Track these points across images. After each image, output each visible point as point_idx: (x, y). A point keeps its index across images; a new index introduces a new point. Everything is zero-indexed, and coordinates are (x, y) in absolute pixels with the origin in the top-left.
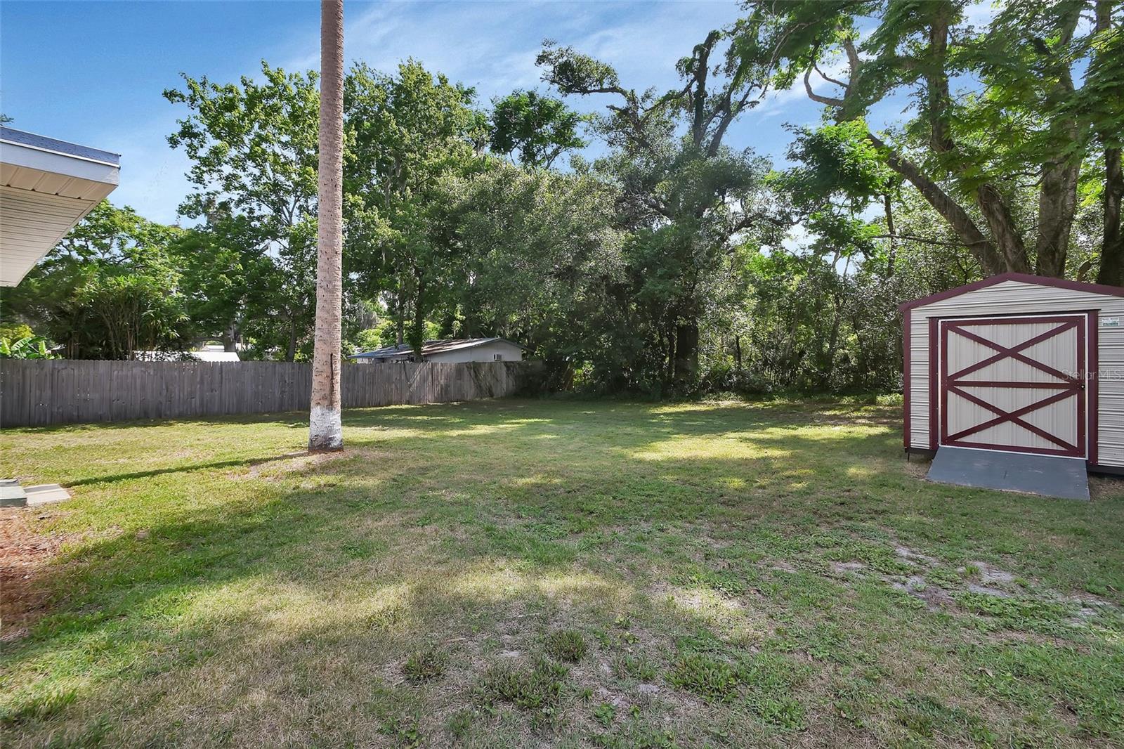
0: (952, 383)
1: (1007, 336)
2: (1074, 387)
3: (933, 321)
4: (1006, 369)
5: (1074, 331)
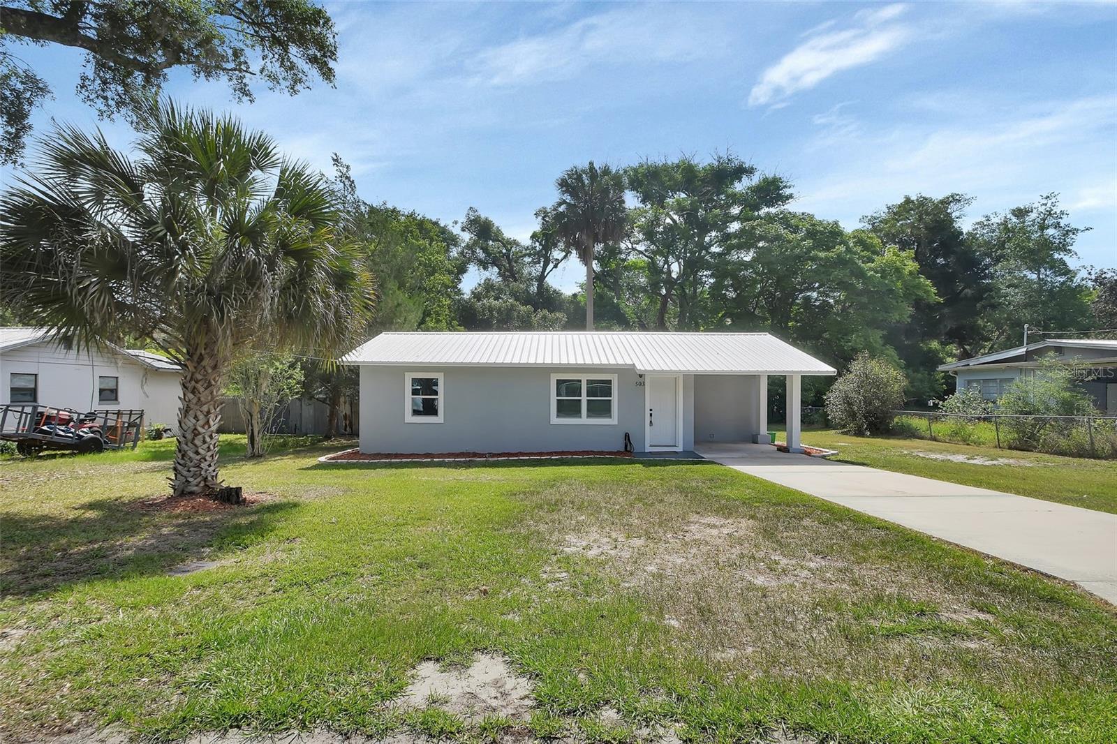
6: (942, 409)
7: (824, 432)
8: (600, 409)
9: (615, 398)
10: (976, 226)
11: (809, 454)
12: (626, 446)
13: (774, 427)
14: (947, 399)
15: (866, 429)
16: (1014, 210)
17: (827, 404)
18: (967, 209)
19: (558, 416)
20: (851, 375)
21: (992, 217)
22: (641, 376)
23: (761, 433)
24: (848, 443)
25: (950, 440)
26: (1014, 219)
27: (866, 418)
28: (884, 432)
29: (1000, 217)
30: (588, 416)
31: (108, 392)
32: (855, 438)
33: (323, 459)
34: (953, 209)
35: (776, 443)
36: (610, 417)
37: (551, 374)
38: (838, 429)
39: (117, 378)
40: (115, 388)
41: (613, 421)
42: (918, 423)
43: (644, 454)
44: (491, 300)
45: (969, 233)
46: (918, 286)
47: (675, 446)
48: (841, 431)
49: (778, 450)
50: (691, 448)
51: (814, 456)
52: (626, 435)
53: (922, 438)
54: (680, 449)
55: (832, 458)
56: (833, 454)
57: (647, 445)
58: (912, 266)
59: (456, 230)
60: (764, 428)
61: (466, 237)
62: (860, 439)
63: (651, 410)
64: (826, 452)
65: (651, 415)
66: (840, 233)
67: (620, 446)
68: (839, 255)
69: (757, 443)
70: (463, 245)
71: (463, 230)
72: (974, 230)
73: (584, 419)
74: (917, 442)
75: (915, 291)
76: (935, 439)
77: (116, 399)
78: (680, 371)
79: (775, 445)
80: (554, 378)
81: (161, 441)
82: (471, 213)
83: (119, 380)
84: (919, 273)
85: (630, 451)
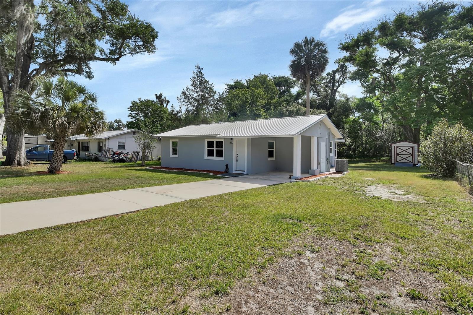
0: (397, 154)
1: (404, 149)
2: (412, 155)
3: (395, 146)
4: (404, 153)
5: (412, 148)
9: (224, 149)
19: (208, 156)
22: (232, 139)
30: (216, 156)
36: (222, 156)
37: (205, 139)
50: (250, 172)
52: (227, 165)
54: (246, 173)
57: (234, 170)
63: (237, 154)
73: (214, 158)
77: (125, 149)
80: (206, 141)
85: (227, 172)
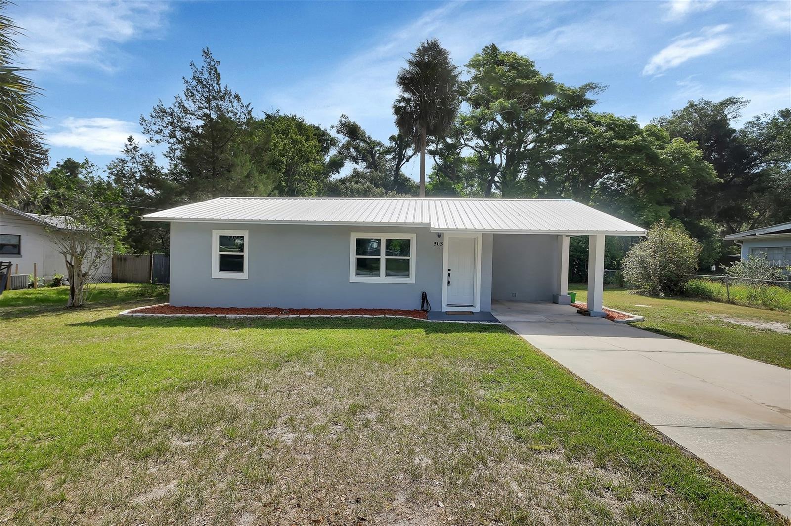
6: (728, 273)
7: (619, 292)
8: (399, 267)
9: (413, 257)
10: (748, 125)
11: (611, 318)
12: (423, 306)
13: (574, 286)
14: (732, 265)
15: (660, 290)
16: (782, 111)
17: (624, 268)
18: (743, 110)
19: (358, 274)
20: (646, 242)
21: (762, 118)
22: (439, 236)
23: (562, 294)
24: (647, 305)
25: (749, 303)
26: (781, 120)
27: (661, 281)
28: (678, 294)
29: (769, 117)
30: (387, 275)
31: (11, 247)
32: (650, 298)
33: (125, 312)
34: (729, 111)
35: (577, 303)
36: (408, 276)
37: (351, 233)
38: (632, 289)
39: (20, 236)
40: (18, 244)
41: (411, 280)
42: (713, 287)
43: (441, 314)
44: (353, 183)
45: (742, 131)
46: (703, 169)
47: (472, 306)
48: (635, 291)
49: (579, 312)
50: (488, 308)
51: (618, 322)
52: (423, 294)
53: (718, 301)
54: (477, 309)
55: (638, 324)
56: (638, 320)
57: (444, 303)
58: (697, 153)
59: (333, 133)
60: (564, 289)
61: (343, 139)
62: (656, 301)
63: (449, 270)
64: (629, 317)
65: (449, 275)
66: (636, 127)
67: (416, 304)
68: (636, 143)
69: (558, 304)
70: (340, 145)
71: (338, 132)
72: (746, 128)
73: (382, 278)
74: (714, 305)
75: (700, 173)
76: (733, 303)
77: (19, 253)
78: (479, 231)
79: (574, 306)
80: (354, 237)
81: (58, 288)
82: (342, 119)
83: (22, 237)
84: (703, 158)
85: (426, 311)
